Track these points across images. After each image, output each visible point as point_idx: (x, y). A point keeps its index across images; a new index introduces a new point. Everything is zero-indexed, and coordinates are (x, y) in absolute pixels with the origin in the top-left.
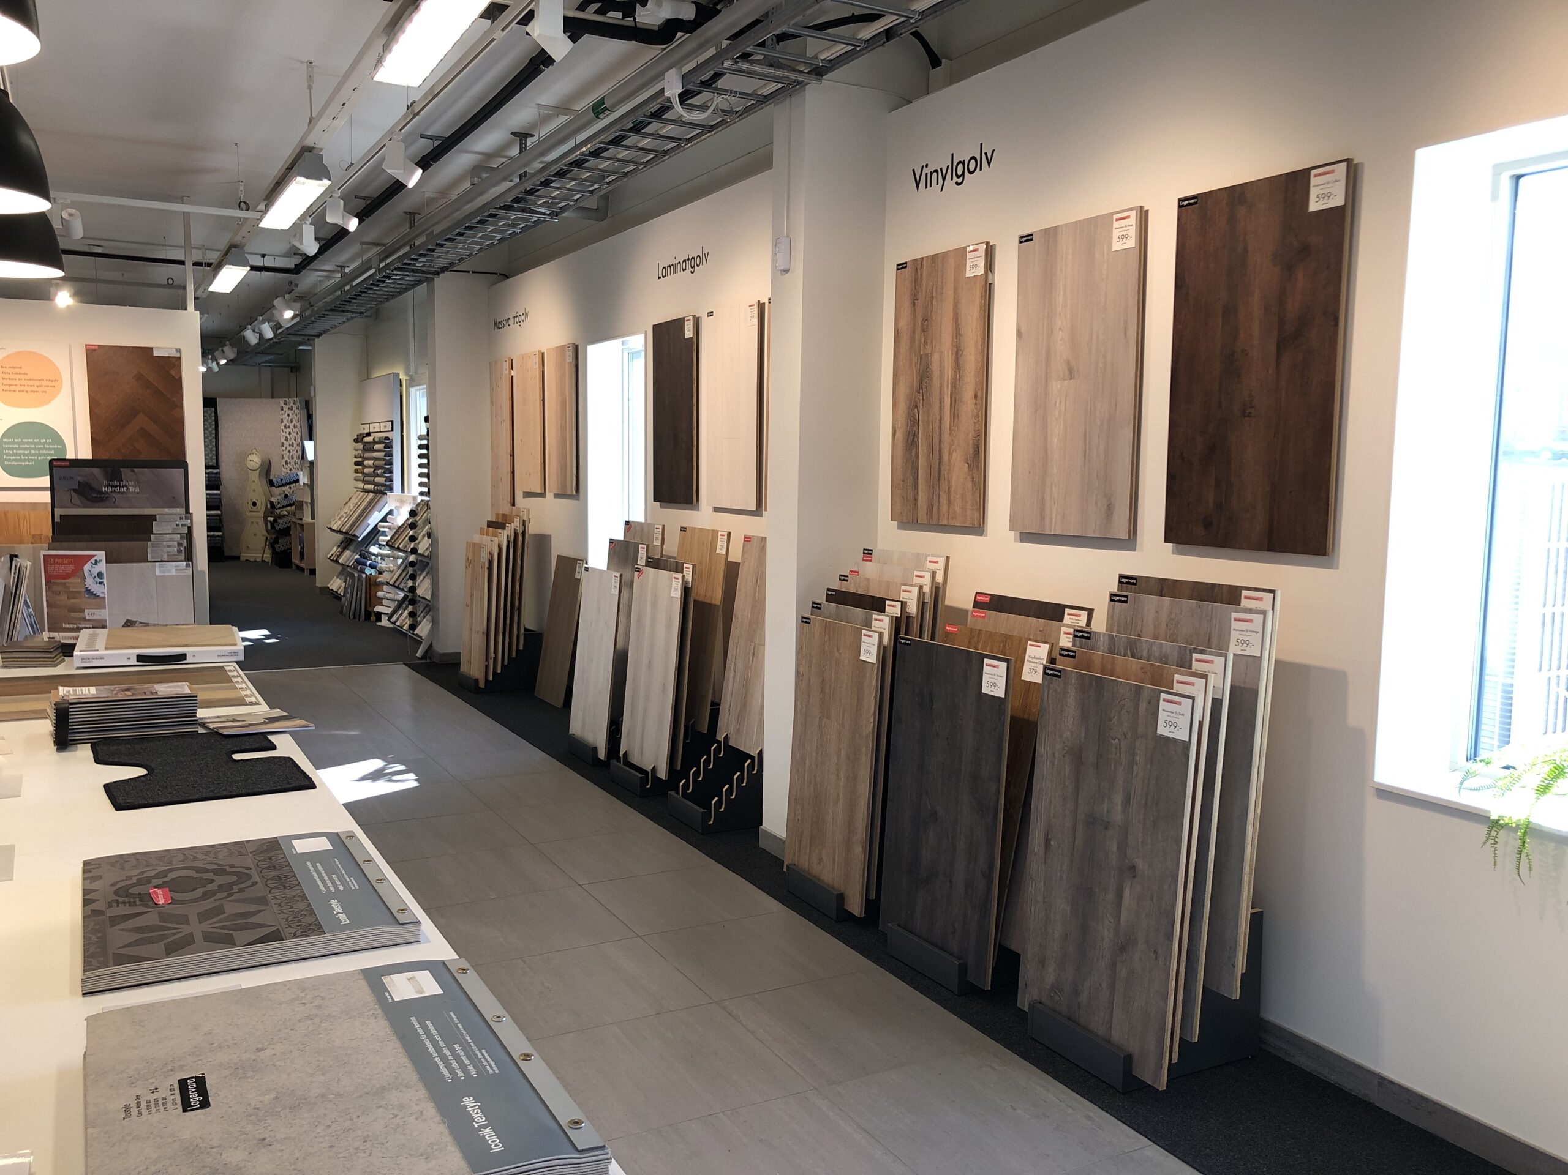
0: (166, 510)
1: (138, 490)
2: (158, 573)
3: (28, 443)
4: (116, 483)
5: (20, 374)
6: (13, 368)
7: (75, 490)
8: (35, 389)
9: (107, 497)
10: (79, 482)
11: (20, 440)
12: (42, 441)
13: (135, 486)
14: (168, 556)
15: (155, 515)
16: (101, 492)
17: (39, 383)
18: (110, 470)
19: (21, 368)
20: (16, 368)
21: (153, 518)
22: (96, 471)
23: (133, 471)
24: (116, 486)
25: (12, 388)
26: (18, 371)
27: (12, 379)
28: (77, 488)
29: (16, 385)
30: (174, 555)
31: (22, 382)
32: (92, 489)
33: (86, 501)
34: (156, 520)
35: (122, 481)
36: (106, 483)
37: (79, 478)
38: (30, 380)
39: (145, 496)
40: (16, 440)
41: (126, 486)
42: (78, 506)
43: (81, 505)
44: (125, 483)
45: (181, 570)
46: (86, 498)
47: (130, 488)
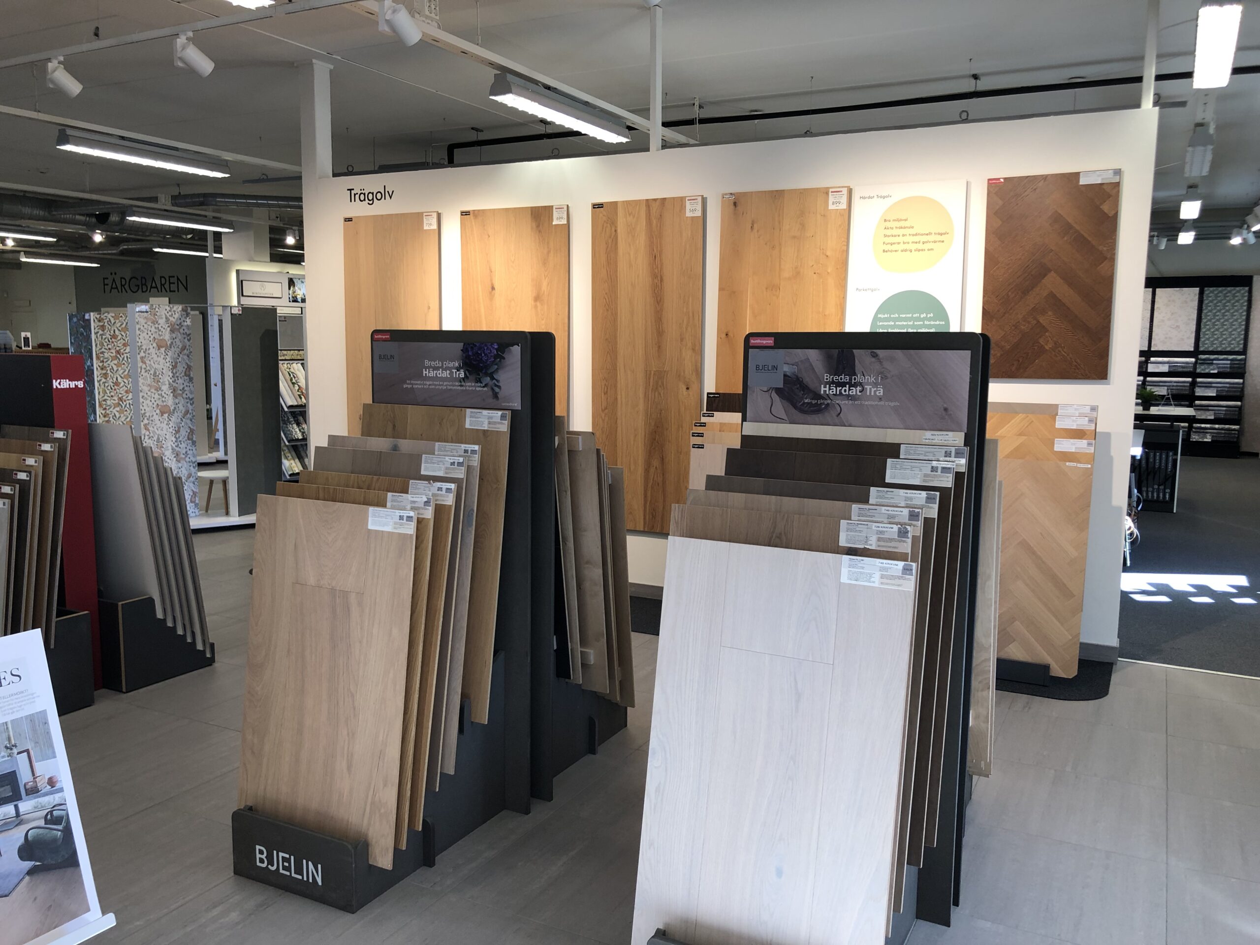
0: (928, 434)
1: (880, 392)
2: (844, 579)
3: (906, 319)
4: (844, 378)
5: (905, 228)
6: (899, 220)
7: (778, 391)
8: (920, 246)
9: (828, 404)
10: (785, 375)
11: (897, 315)
12: (922, 316)
13: (875, 385)
14: (879, 540)
15: (899, 445)
16: (818, 396)
17: (925, 238)
18: (835, 352)
19: (906, 220)
20: (901, 220)
21: (893, 450)
22: (813, 355)
23: (875, 356)
24: (843, 385)
25: (894, 247)
26: (902, 224)
27: (895, 236)
28: (781, 386)
29: (899, 243)
30: (891, 540)
31: (906, 239)
32: (804, 388)
33: (794, 411)
34: (898, 457)
35: (855, 374)
36: (827, 377)
37: (786, 368)
38: (916, 235)
39: (892, 404)
40: (892, 316)
41: (861, 384)
42: (781, 420)
43: (785, 417)
44: (859, 378)
45: (892, 577)
46: (795, 407)
47: (868, 387)
